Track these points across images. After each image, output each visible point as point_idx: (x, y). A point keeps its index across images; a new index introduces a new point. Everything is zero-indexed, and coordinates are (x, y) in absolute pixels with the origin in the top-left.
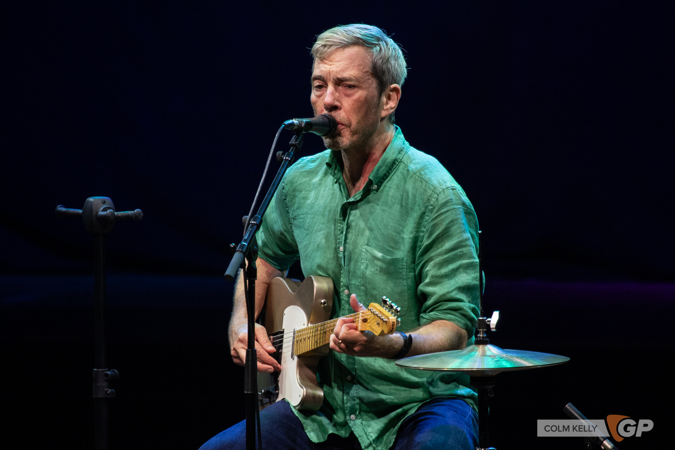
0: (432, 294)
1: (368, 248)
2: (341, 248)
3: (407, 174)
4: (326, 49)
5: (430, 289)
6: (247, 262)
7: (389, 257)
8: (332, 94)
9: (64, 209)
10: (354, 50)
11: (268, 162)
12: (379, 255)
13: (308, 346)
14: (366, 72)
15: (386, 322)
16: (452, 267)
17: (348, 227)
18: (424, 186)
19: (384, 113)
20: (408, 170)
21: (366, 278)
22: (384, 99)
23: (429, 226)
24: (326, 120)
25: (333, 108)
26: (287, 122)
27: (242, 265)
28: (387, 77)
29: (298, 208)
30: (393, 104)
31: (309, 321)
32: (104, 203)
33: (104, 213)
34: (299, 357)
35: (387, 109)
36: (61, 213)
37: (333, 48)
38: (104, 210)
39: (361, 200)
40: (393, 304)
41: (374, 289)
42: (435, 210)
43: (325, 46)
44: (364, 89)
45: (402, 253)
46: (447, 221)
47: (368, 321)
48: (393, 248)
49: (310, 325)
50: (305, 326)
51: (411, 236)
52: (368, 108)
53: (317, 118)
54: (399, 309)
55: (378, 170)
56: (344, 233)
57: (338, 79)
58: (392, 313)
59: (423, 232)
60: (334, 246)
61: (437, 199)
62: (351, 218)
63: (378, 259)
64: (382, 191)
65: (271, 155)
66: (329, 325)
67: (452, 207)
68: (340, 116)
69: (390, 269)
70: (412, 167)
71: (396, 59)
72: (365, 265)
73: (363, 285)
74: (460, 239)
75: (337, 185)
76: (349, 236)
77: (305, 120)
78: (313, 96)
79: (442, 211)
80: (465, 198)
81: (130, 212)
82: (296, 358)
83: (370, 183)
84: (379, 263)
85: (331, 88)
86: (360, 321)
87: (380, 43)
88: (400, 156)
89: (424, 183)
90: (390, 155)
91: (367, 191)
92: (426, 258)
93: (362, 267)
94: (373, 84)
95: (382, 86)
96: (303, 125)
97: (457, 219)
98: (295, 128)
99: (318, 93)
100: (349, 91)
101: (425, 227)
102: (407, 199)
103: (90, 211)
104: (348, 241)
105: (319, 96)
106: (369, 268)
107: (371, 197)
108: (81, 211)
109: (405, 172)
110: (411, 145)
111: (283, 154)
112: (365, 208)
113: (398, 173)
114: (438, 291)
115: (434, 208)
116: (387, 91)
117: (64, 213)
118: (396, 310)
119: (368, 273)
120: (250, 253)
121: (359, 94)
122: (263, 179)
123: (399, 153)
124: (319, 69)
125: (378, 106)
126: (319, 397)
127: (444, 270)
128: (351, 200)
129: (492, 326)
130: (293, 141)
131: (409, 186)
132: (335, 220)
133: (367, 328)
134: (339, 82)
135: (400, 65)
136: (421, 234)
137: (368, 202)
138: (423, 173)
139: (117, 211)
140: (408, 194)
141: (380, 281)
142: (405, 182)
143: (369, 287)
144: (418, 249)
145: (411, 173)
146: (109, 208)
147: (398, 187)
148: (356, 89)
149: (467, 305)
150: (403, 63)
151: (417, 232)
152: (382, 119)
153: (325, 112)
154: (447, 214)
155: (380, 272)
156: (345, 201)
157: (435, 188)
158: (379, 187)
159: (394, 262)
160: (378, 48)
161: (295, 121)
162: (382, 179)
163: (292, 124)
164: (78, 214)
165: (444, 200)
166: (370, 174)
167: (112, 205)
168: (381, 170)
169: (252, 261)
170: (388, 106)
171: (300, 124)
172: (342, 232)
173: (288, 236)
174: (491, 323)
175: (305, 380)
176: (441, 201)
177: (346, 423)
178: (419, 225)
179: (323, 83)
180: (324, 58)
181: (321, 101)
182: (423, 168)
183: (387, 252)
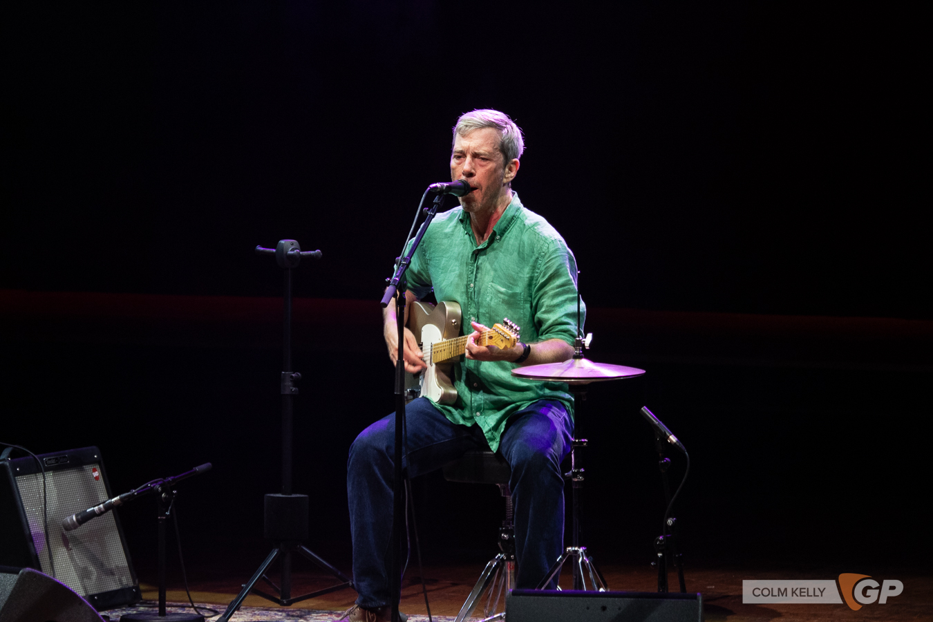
0: (547, 320)
1: (493, 284)
2: (472, 285)
4: (467, 128)
5: (545, 316)
6: (398, 293)
7: (510, 292)
8: (470, 163)
9: (262, 249)
10: (489, 131)
11: (417, 216)
12: (503, 290)
13: (443, 356)
14: (496, 149)
15: (508, 339)
17: (478, 268)
18: (537, 238)
19: (506, 180)
20: (524, 225)
21: (491, 307)
22: (507, 170)
23: (543, 268)
24: (462, 184)
25: (470, 175)
26: (431, 186)
27: (395, 295)
28: (510, 153)
29: (433, 252)
30: (513, 174)
31: (443, 337)
32: (292, 244)
33: (292, 252)
34: (436, 364)
35: (508, 178)
36: (259, 251)
37: (473, 128)
38: (291, 250)
39: (487, 247)
40: (513, 325)
41: (497, 316)
42: (547, 256)
43: (467, 126)
44: (495, 161)
45: (520, 289)
46: (557, 264)
47: (493, 339)
48: (513, 284)
49: (444, 340)
50: (441, 341)
51: (528, 276)
52: (493, 175)
53: (453, 183)
54: (518, 329)
55: (501, 223)
56: (474, 273)
57: (475, 153)
58: (512, 331)
59: (537, 273)
60: (466, 283)
61: (548, 248)
62: (480, 262)
63: (501, 293)
64: (504, 240)
65: (419, 211)
66: (461, 341)
67: (560, 254)
68: (475, 181)
69: (511, 301)
70: (528, 222)
72: (490, 297)
73: (488, 313)
74: (568, 279)
75: (467, 236)
76: (479, 275)
77: (445, 184)
78: (453, 162)
79: (553, 257)
81: (312, 252)
82: (434, 366)
83: (494, 234)
84: (502, 296)
85: (469, 158)
86: (487, 338)
87: (508, 126)
88: (517, 214)
89: (537, 235)
90: (510, 213)
91: (492, 241)
92: (541, 293)
93: (488, 299)
94: (501, 158)
95: (507, 159)
96: (444, 188)
97: (564, 264)
98: (438, 190)
99: (458, 161)
100: (483, 163)
101: (539, 269)
102: (524, 247)
103: (282, 251)
104: (477, 279)
105: (459, 164)
106: (493, 300)
107: (495, 245)
108: (274, 251)
109: (522, 226)
110: (525, 206)
111: (428, 210)
112: (491, 254)
113: (516, 226)
114: (552, 318)
115: (546, 254)
116: (510, 163)
117: (262, 251)
118: (516, 329)
119: (492, 303)
120: (401, 286)
121: (491, 165)
122: (412, 229)
123: (517, 211)
124: (459, 144)
125: (503, 176)
126: (454, 395)
128: (479, 248)
129: (586, 345)
130: (436, 200)
131: (525, 238)
132: (467, 263)
133: (492, 343)
134: (475, 156)
136: (536, 275)
137: (493, 249)
138: (536, 228)
139: (302, 251)
140: (524, 244)
141: (502, 309)
142: (522, 233)
143: (493, 314)
144: (533, 286)
145: (527, 227)
146: (296, 249)
147: (516, 238)
148: (488, 162)
149: (573, 328)
150: (521, 143)
151: (533, 273)
152: (504, 185)
153: (463, 178)
154: (556, 259)
155: (502, 302)
156: (475, 249)
157: (546, 239)
158: (501, 237)
159: (514, 295)
160: (506, 130)
161: (438, 185)
162: (503, 232)
163: (436, 187)
164: (273, 253)
165: (554, 249)
166: (495, 227)
167: (298, 247)
168: (503, 223)
169: (402, 292)
170: (509, 175)
171: (442, 186)
172: (472, 273)
173: (424, 274)
174: (586, 343)
175: (441, 382)
176: (551, 249)
177: (472, 418)
178: (534, 267)
179: (462, 155)
180: (464, 136)
181: (459, 168)
182: (537, 224)
183: (508, 287)
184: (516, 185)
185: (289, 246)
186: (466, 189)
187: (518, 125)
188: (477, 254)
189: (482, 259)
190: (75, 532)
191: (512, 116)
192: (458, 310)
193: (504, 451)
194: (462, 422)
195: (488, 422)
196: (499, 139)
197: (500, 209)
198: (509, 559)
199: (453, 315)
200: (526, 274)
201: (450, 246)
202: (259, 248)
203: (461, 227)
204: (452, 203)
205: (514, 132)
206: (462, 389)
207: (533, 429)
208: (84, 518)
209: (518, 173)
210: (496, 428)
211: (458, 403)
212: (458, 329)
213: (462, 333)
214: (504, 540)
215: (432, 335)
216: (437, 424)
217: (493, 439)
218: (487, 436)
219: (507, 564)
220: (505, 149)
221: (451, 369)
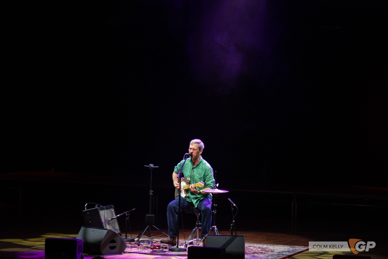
1: (197, 175)
3: (203, 164)
10: (196, 144)
12: (199, 176)
13: (186, 188)
14: (198, 148)
16: (210, 179)
19: (200, 154)
25: (192, 152)
30: (201, 153)
31: (186, 184)
33: (152, 167)
34: (184, 190)
43: (192, 143)
45: (202, 176)
52: (198, 153)
60: (191, 173)
68: (193, 154)
70: (204, 163)
71: (203, 146)
74: (211, 174)
75: (191, 164)
78: (189, 150)
80: (212, 168)
81: (156, 167)
83: (197, 165)
85: (192, 150)
86: (197, 185)
89: (206, 165)
90: (200, 160)
91: (197, 166)
94: (198, 150)
95: (200, 150)
103: (150, 166)
104: (193, 173)
113: (201, 164)
115: (207, 169)
119: (196, 178)
121: (196, 151)
123: (202, 160)
124: (191, 146)
125: (199, 153)
127: (209, 179)
128: (194, 167)
130: (186, 157)
131: (203, 166)
132: (191, 170)
134: (193, 149)
135: (203, 147)
136: (205, 174)
137: (197, 168)
141: (198, 180)
144: (205, 176)
150: (204, 146)
158: (199, 165)
159: (201, 177)
160: (200, 144)
164: (148, 167)
166: (197, 163)
167: (154, 166)
168: (199, 163)
175: (185, 193)
176: (209, 169)
177: (191, 200)
178: (205, 172)
179: (191, 149)
180: (192, 145)
181: (190, 151)
182: (205, 163)
183: (200, 176)
184: (201, 155)
185: (152, 165)
186: (191, 155)
187: (203, 143)
188: (193, 168)
189: (194, 170)
190: (110, 222)
191: (202, 141)
192: (190, 179)
193: (198, 207)
194: (189, 201)
195: (194, 201)
196: (199, 146)
197: (198, 159)
198: (198, 228)
199: (188, 180)
200: (203, 174)
201: (188, 166)
202: (145, 166)
203: (190, 162)
204: (189, 157)
205: (202, 144)
206: (189, 194)
207: (205, 202)
208: (112, 219)
209: (202, 153)
210: (197, 202)
211: (189, 197)
212: (189, 183)
213: (190, 184)
214: (197, 225)
215: (183, 184)
216: (185, 202)
217: (196, 205)
218: (194, 204)
219: (197, 229)
220: (200, 148)
221: (187, 191)
